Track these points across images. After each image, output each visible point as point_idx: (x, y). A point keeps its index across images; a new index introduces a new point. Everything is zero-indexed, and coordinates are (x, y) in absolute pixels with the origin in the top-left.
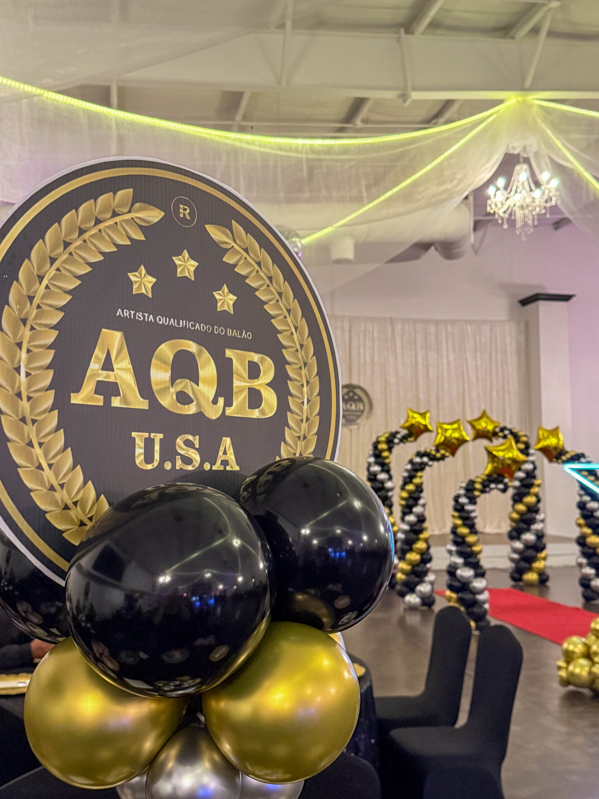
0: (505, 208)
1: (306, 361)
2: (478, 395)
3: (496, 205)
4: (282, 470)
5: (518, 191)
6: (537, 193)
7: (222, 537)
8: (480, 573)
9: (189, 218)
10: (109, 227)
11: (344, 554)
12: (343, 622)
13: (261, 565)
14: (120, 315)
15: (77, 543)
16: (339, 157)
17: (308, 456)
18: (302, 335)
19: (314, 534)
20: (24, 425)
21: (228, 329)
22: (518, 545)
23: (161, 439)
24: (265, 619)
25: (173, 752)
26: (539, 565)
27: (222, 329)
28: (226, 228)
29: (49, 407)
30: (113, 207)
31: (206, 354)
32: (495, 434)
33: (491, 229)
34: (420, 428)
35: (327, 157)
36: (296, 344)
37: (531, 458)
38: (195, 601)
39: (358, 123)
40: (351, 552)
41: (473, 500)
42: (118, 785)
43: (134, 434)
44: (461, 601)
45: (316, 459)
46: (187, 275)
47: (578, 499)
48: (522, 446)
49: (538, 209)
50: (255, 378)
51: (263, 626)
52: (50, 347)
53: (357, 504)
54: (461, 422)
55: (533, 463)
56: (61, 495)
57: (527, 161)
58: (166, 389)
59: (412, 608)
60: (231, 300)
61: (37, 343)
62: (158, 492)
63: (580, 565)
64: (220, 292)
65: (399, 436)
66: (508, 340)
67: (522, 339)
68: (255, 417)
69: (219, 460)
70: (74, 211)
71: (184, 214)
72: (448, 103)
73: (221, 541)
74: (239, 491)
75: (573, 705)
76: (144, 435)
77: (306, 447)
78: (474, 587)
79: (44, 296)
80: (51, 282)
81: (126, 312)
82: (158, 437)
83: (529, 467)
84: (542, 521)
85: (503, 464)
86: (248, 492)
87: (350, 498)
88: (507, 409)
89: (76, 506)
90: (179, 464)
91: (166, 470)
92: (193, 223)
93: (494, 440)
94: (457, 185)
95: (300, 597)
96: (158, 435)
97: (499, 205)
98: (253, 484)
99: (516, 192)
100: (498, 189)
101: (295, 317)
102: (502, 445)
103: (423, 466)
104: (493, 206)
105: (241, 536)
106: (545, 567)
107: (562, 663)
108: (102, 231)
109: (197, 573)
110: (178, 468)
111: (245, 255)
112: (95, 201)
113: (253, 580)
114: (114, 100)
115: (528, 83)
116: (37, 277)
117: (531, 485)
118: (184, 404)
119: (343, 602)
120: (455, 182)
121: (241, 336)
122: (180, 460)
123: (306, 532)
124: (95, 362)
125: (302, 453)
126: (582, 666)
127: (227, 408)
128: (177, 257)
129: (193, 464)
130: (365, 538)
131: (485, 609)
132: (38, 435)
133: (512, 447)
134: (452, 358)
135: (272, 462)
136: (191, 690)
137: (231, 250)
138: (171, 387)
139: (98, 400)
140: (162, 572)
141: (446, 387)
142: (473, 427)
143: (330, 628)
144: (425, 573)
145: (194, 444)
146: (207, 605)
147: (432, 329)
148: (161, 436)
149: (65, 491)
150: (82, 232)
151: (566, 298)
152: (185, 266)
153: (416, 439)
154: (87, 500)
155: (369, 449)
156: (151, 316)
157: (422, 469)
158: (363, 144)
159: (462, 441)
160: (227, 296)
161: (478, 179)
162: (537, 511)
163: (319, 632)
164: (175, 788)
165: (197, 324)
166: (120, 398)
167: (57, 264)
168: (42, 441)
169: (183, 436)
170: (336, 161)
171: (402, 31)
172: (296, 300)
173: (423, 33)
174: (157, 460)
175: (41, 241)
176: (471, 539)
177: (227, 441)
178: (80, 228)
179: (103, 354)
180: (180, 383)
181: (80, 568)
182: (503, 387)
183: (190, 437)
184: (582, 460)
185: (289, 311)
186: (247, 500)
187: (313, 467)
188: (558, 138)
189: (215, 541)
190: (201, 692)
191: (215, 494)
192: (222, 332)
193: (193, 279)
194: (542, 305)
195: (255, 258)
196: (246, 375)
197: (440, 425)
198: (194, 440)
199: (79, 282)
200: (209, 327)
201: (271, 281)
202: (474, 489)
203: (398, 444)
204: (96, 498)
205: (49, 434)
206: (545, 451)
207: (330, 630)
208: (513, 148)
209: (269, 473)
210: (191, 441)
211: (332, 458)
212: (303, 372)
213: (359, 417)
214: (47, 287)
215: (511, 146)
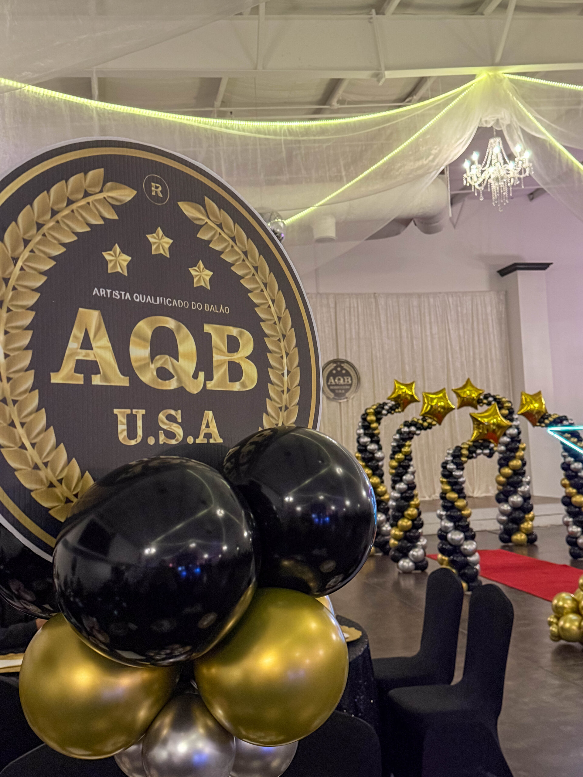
0: (481, 180)
1: (285, 333)
2: (462, 365)
3: (471, 178)
4: (265, 440)
5: (493, 163)
6: (511, 165)
7: (207, 508)
8: (470, 536)
9: (161, 196)
10: (81, 207)
11: (327, 519)
12: (330, 585)
13: (246, 534)
14: (96, 294)
15: (62, 520)
16: (317, 138)
17: (291, 425)
18: (279, 308)
19: (298, 501)
20: (6, 406)
21: (206, 305)
22: (506, 507)
23: (143, 415)
24: (251, 586)
25: (167, 719)
26: (526, 525)
27: (199, 305)
28: (200, 205)
29: (29, 387)
30: (84, 187)
31: (185, 330)
32: (479, 401)
33: (468, 202)
34: (407, 398)
35: (305, 138)
36: (273, 317)
37: (515, 423)
38: (181, 571)
39: (335, 104)
40: (334, 517)
41: (460, 466)
42: (116, 754)
43: (116, 411)
44: (452, 563)
45: (298, 428)
46: (162, 252)
47: (562, 460)
48: (506, 412)
49: (512, 180)
50: (234, 352)
51: (249, 592)
52: (27, 328)
53: (339, 470)
54: (446, 391)
55: (517, 427)
56: (45, 474)
57: (500, 134)
58: (146, 366)
59: (406, 572)
60: (206, 275)
61: (14, 324)
62: (141, 465)
63: (567, 524)
64: (196, 268)
65: (386, 407)
66: (489, 310)
67: (502, 308)
68: (236, 389)
69: (202, 433)
70: (45, 192)
71: (156, 192)
72: (421, 81)
73: (205, 511)
74: (223, 462)
75: (565, 659)
76: (126, 411)
77: (288, 418)
78: (465, 549)
79: (19, 278)
80: (26, 263)
81: (103, 291)
82: (140, 413)
83: (513, 431)
84: (528, 483)
85: (488, 430)
86: (232, 463)
87: (331, 464)
88: (490, 377)
89: (61, 483)
90: (162, 439)
91: (150, 445)
92: (166, 200)
93: (479, 407)
94: (433, 160)
95: (286, 563)
96: (140, 410)
97: (475, 179)
98: (236, 454)
99: (491, 164)
100: (473, 163)
101: (272, 291)
102: (486, 411)
103: (411, 435)
104: (469, 179)
105: (224, 506)
106: (533, 527)
107: (552, 619)
108: (75, 211)
109: (181, 544)
110: (161, 443)
111: (219, 230)
112: (66, 182)
113: (238, 548)
114: (95, 92)
115: (498, 58)
116: (11, 259)
117: (517, 449)
118: (165, 380)
119: (329, 566)
120: (431, 157)
121: (219, 311)
122: (163, 435)
123: (289, 499)
124: (73, 341)
125: (284, 423)
126: (572, 621)
127: (207, 382)
128: (151, 235)
129: (176, 438)
130: (348, 503)
131: (477, 569)
132: (19, 415)
133: (497, 414)
134: (435, 330)
135: (254, 432)
136: (182, 658)
137: (205, 226)
138: (151, 363)
139: (78, 379)
140: (147, 544)
141: (431, 357)
142: (458, 395)
143: (317, 592)
144: (417, 538)
145: (176, 419)
146: (194, 574)
147: (415, 302)
148: (143, 412)
149: (49, 470)
150: (54, 213)
151: (544, 266)
152: (159, 244)
153: (403, 411)
154: (72, 477)
155: (358, 421)
156: (128, 294)
157: (411, 438)
158: (340, 124)
159: (448, 410)
160: (203, 271)
161: (453, 154)
162: (523, 474)
163: (306, 596)
164: (170, 755)
165: (174, 300)
166: (101, 376)
167: (30, 246)
168: (24, 421)
169: (165, 411)
170: (315, 141)
171: (373, 11)
172: (272, 273)
173: (393, 13)
174: (140, 436)
175: (14, 223)
176: (460, 503)
177: (209, 415)
178: (52, 210)
179: (81, 333)
180: (160, 359)
181: (66, 544)
182: (486, 356)
183: (173, 412)
184: (565, 423)
185: (265, 285)
186: (230, 471)
187: (295, 436)
188: (529, 111)
189: (199, 512)
190: (192, 659)
191: (198, 466)
192: (200, 307)
193: (168, 256)
194: (520, 274)
195: (230, 233)
196: (225, 349)
197: (426, 395)
198: (177, 414)
199: (53, 263)
200: (186, 303)
201: (246, 255)
202: (462, 455)
203: (386, 415)
204: (81, 475)
205: (30, 414)
206: (528, 415)
207: (318, 593)
208: (486, 122)
209: (252, 444)
210: (173, 416)
211: (315, 427)
212: (283, 344)
213: (347, 390)
214: (22, 269)
215: (483, 120)
